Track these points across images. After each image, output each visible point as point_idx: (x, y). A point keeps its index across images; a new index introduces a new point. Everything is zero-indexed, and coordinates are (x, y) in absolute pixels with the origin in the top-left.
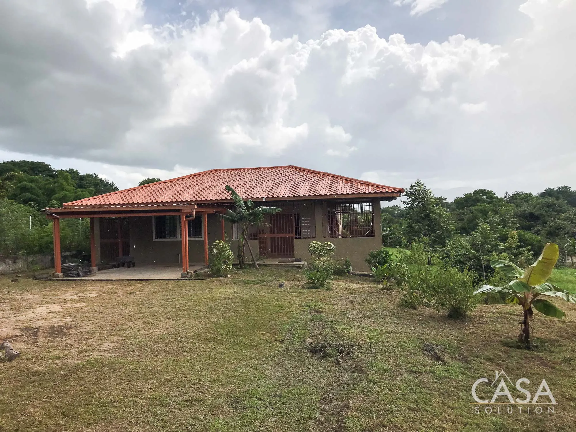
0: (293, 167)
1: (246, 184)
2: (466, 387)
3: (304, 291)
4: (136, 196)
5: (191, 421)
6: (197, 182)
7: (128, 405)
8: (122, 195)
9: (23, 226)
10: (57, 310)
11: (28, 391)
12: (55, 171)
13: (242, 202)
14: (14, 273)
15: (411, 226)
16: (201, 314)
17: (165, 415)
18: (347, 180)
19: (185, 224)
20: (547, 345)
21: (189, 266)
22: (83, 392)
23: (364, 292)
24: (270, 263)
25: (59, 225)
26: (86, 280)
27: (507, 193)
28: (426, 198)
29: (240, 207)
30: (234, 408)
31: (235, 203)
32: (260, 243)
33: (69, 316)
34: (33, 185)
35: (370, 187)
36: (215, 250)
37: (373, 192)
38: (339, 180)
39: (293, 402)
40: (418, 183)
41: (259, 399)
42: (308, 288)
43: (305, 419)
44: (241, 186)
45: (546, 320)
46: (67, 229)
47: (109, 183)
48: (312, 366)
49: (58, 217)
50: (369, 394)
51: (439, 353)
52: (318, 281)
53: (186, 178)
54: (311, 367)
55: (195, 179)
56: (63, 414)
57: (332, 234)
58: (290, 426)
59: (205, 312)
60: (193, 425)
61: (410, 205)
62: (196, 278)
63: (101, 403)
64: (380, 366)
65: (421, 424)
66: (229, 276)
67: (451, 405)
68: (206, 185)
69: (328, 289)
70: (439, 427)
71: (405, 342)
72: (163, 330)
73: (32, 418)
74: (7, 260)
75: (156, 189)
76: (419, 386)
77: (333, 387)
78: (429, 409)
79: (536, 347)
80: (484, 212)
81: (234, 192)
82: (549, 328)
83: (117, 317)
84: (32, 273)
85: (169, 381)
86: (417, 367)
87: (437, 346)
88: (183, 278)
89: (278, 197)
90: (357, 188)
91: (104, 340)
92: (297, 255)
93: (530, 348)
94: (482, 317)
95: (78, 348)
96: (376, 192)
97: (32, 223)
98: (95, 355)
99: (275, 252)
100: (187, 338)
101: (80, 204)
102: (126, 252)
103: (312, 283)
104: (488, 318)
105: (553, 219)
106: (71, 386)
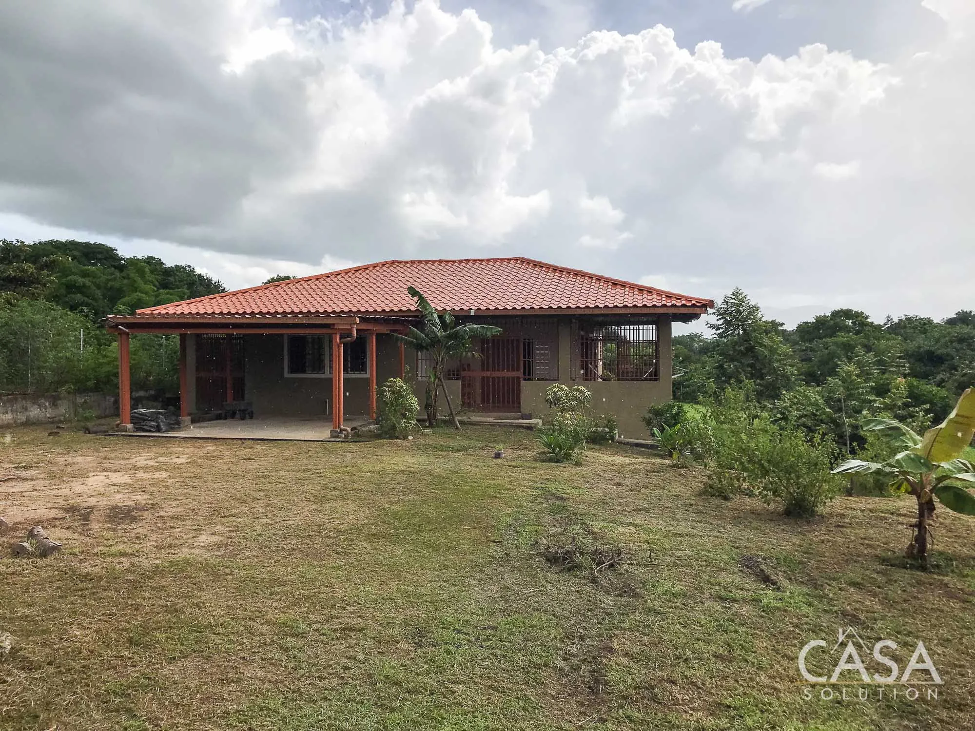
0: (523, 261)
1: (443, 286)
2: (815, 626)
3: (537, 465)
4: (258, 301)
5: (344, 661)
6: (360, 282)
7: (237, 633)
8: (234, 299)
9: (69, 344)
10: (123, 482)
11: (72, 603)
12: (123, 259)
13: (435, 315)
14: (52, 423)
15: (721, 367)
16: (363, 494)
17: (300, 650)
18: (615, 284)
19: (339, 349)
20: (956, 565)
21: (344, 421)
22: (165, 609)
23: (640, 470)
24: (478, 419)
25: (128, 346)
26: (171, 437)
27: (889, 317)
28: (750, 319)
29: (432, 324)
30: (415, 643)
31: (423, 317)
32: (463, 386)
33: (143, 491)
34: (86, 281)
35: (654, 296)
36: (388, 395)
37: (660, 304)
38: (602, 284)
39: (517, 638)
40: (736, 294)
41: (459, 631)
42: (544, 461)
43: (537, 666)
44: (433, 289)
45: (954, 525)
46: (141, 353)
47: (213, 282)
48: (550, 583)
49: (127, 330)
50: (646, 631)
51: (768, 571)
52: (561, 449)
53: (342, 275)
54: (549, 585)
55: (356, 277)
56: (130, 640)
57: (587, 375)
58: (512, 676)
59: (368, 492)
60: (346, 668)
61: (721, 331)
62: (355, 440)
63: (194, 626)
64: (666, 587)
65: (737, 681)
66: (410, 438)
67: (789, 653)
68: (374, 287)
69: (578, 464)
70: (768, 687)
71: (709, 551)
72: (298, 518)
73: (78, 644)
74: (43, 401)
75: (292, 291)
76: (733, 621)
77: (585, 617)
78: (750, 659)
79: (938, 566)
80: (848, 348)
81: (422, 299)
82: (959, 537)
83: (222, 495)
84: (82, 424)
85: (307, 598)
86: (731, 592)
87: (764, 559)
88: (333, 439)
89: (497, 309)
90: (632, 298)
91: (198, 530)
92: (525, 408)
93: (926, 569)
94: (843, 516)
95: (156, 541)
96: (664, 306)
97: (84, 341)
98: (184, 553)
99: (488, 402)
100: (339, 532)
101: (164, 312)
102: (239, 393)
103: (550, 453)
104: (853, 517)
105: (967, 362)
106: (144, 598)
